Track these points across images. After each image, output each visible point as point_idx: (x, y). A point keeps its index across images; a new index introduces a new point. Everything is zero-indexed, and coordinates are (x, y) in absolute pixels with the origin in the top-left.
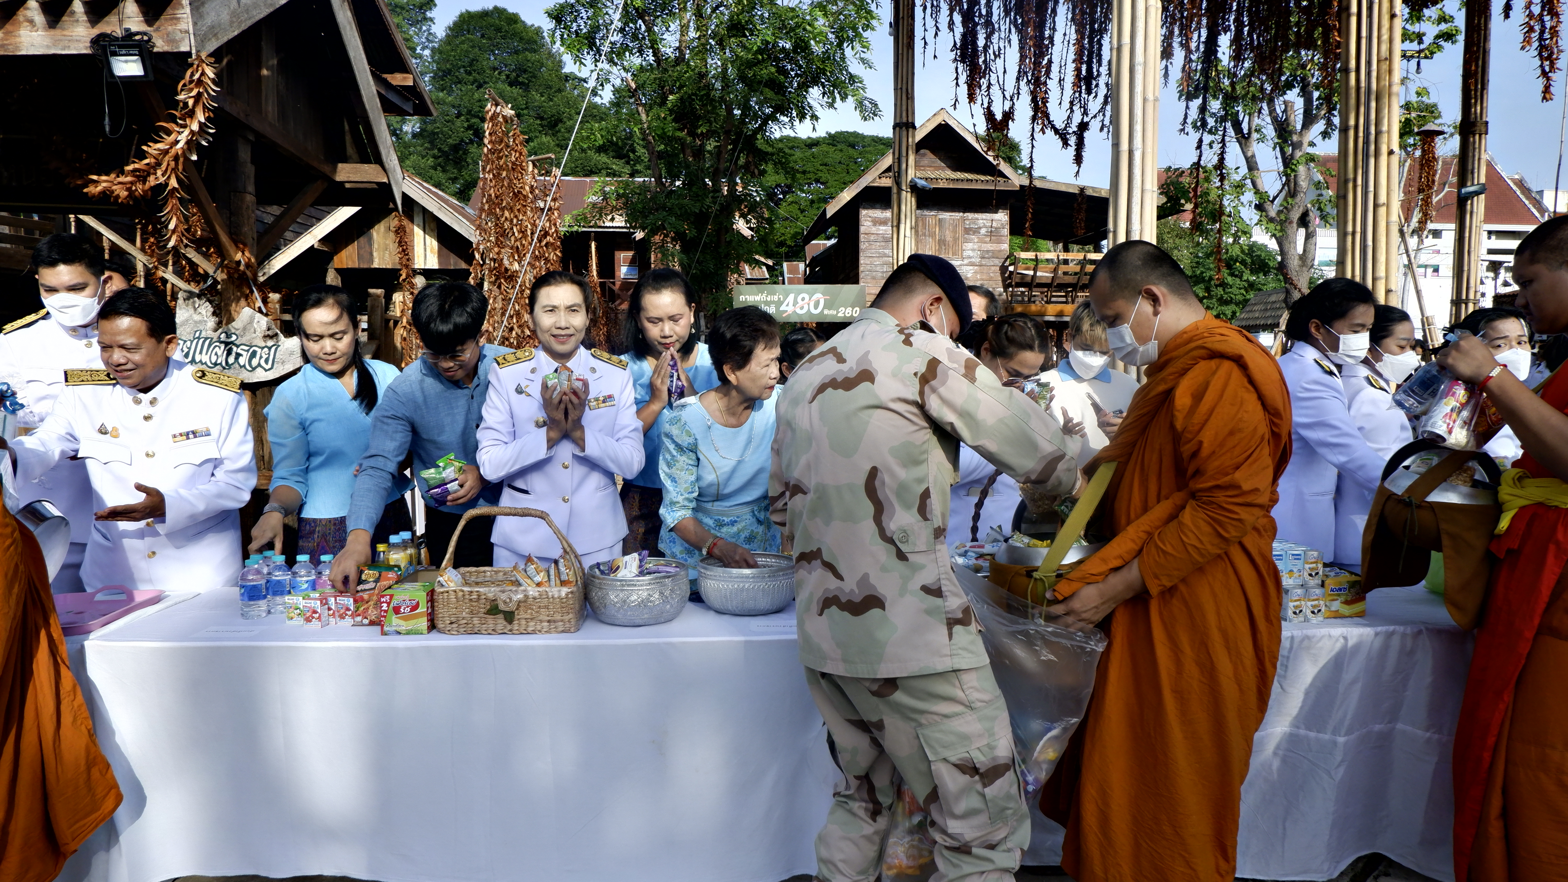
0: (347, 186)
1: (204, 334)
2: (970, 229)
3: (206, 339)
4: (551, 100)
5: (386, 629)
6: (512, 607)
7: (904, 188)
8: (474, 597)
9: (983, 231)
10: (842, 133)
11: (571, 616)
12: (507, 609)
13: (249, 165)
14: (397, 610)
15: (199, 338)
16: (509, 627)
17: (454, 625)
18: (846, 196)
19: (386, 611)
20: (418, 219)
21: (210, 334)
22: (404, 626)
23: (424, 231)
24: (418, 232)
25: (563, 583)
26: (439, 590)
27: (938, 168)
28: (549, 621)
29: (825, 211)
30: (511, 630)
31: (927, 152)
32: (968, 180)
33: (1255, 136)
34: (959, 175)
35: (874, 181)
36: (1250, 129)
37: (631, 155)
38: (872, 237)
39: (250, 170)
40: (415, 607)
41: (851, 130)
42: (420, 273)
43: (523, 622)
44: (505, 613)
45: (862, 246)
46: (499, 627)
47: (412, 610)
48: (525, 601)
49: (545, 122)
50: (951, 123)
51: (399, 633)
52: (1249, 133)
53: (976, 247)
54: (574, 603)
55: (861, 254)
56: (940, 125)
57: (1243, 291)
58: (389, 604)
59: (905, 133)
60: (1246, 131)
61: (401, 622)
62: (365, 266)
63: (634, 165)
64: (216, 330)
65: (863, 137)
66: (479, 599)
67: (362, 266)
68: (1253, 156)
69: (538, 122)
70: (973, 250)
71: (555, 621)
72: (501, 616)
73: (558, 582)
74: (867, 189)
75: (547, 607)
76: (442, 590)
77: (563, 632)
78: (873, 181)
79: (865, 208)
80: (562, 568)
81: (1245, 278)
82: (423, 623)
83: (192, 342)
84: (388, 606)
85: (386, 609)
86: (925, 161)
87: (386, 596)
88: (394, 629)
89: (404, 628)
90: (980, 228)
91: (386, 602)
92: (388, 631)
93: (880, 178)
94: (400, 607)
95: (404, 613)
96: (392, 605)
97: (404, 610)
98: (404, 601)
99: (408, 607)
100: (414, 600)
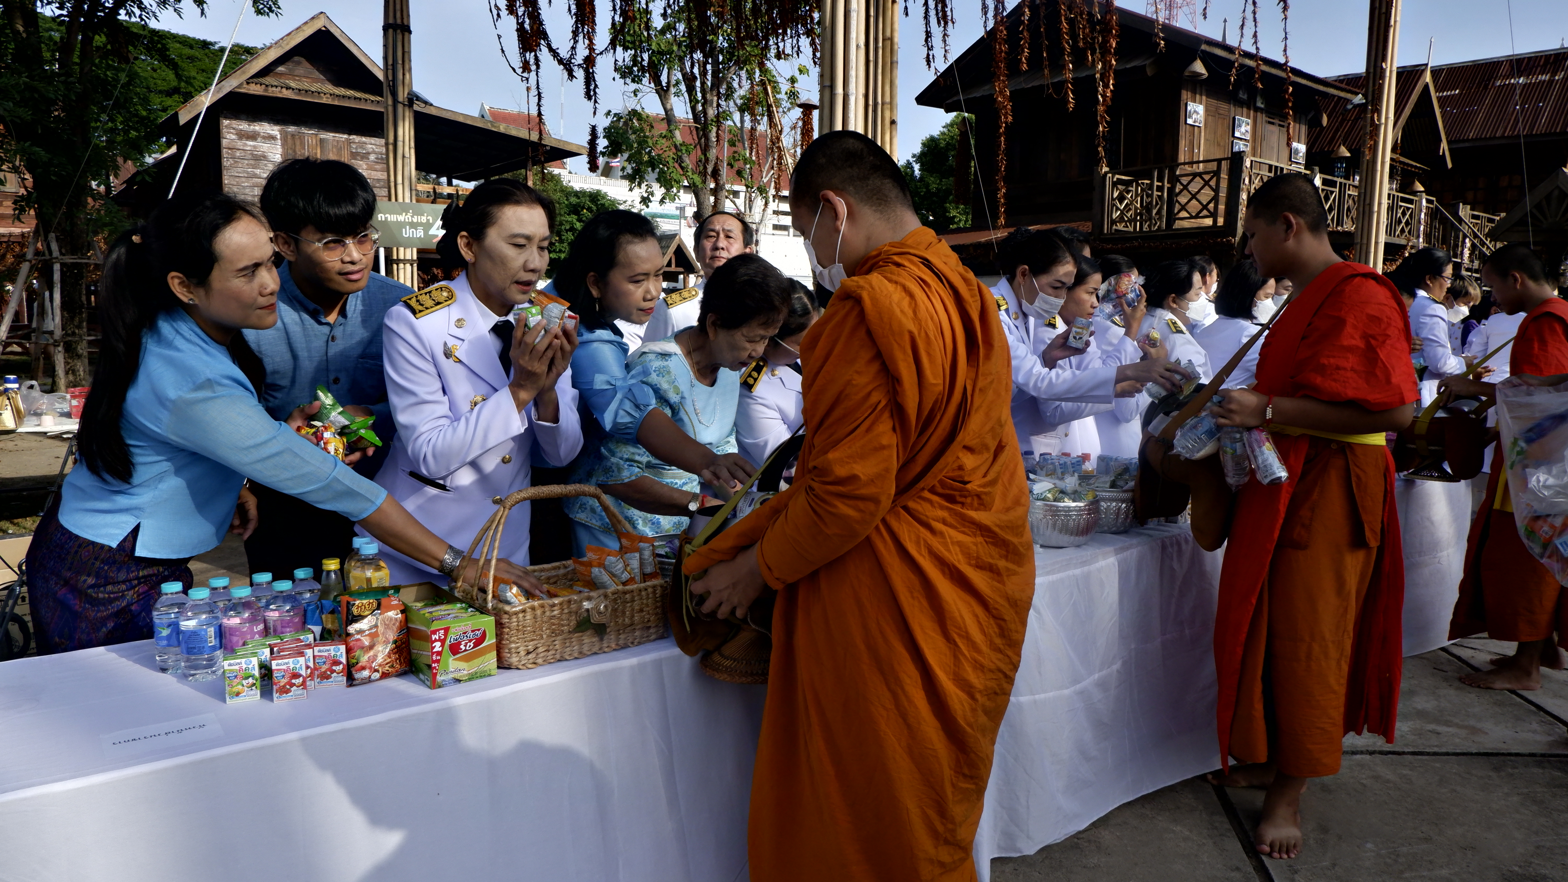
2: (357, 154)
5: (439, 678)
6: (607, 617)
7: (401, 100)
8: (557, 611)
9: (372, 157)
12: (599, 621)
14: (455, 649)
16: (602, 644)
17: (532, 656)
18: (205, 100)
19: (439, 653)
22: (465, 669)
27: (317, 80)
28: (643, 629)
29: (175, 116)
30: (603, 649)
31: (302, 59)
32: (355, 98)
33: (673, 90)
34: (342, 91)
35: (242, 86)
36: (668, 83)
38: (238, 154)
40: (480, 641)
43: (614, 636)
44: (596, 626)
45: (226, 163)
46: (588, 646)
47: (476, 645)
50: (333, 30)
51: (458, 681)
52: (668, 86)
55: (225, 172)
56: (320, 31)
58: (443, 642)
60: (664, 84)
61: (462, 665)
66: (562, 614)
68: (672, 109)
71: (649, 628)
72: (592, 630)
74: (231, 95)
75: (641, 610)
76: (516, 609)
78: (239, 87)
79: (226, 118)
82: (490, 661)
84: (442, 646)
85: (440, 649)
86: (300, 71)
87: (439, 630)
88: (451, 676)
89: (465, 672)
90: (369, 153)
91: (439, 640)
92: (444, 680)
93: (248, 83)
94: (459, 643)
95: (466, 650)
96: (448, 643)
97: (465, 646)
98: (465, 633)
99: (470, 641)
100: (478, 630)
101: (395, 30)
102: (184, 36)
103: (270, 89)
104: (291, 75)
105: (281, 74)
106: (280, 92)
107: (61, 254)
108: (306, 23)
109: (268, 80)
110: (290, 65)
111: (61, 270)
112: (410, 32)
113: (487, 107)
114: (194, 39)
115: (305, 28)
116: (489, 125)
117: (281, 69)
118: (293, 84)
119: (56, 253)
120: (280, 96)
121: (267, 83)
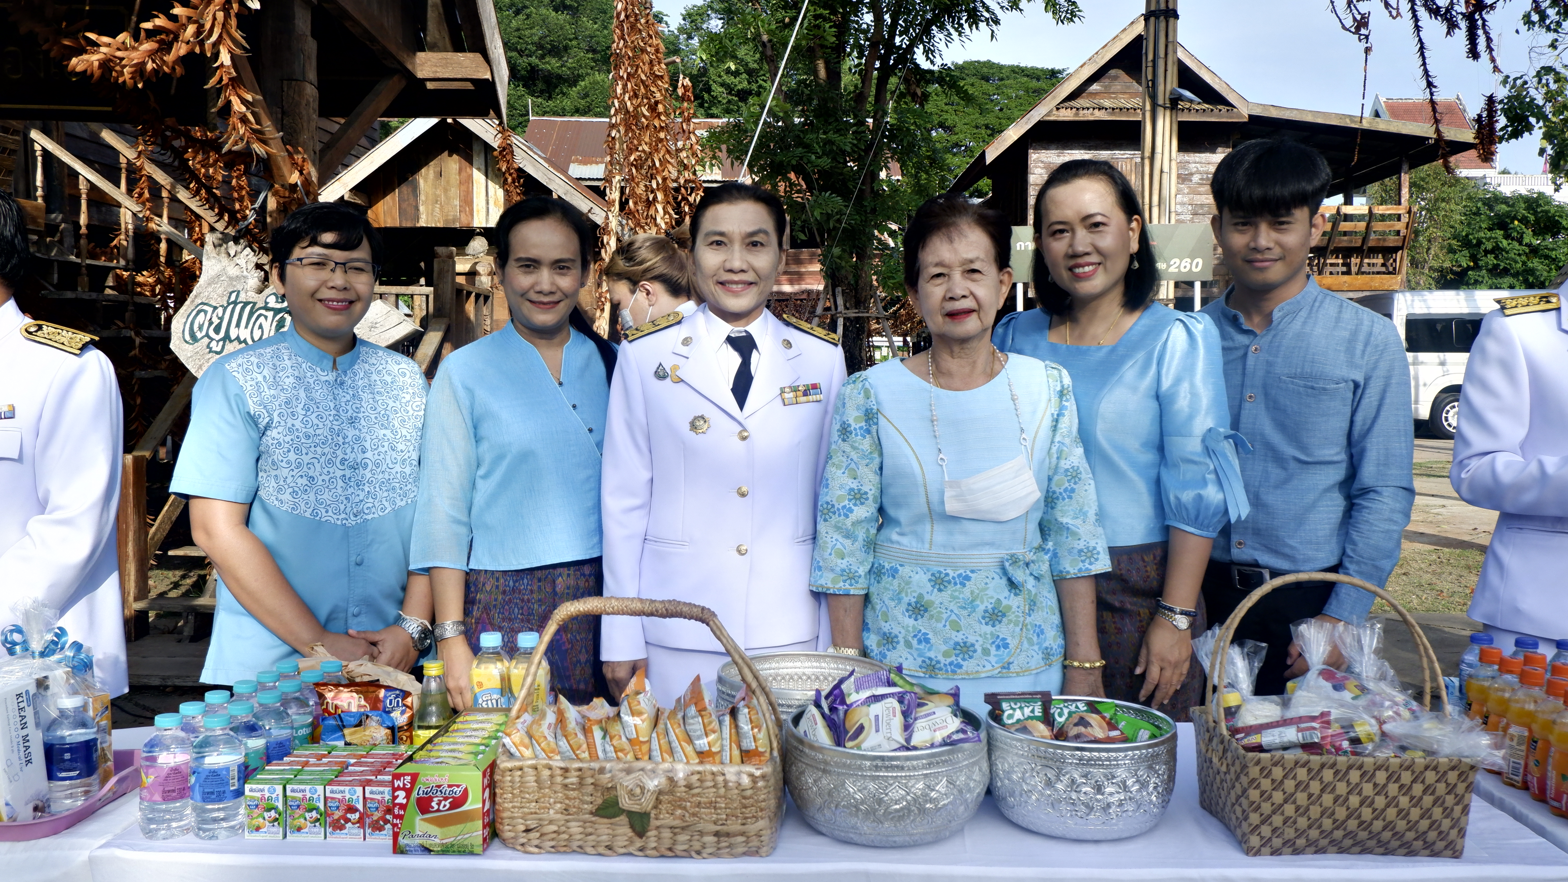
0: (430, 86)
1: (242, 297)
3: (246, 304)
4: (606, 28)
5: (403, 840)
6: (646, 803)
7: (1161, 102)
8: (573, 779)
9: (1196, 178)
10: (972, 63)
11: (761, 824)
12: (636, 808)
13: (310, 38)
14: (424, 805)
15: (235, 303)
16: (639, 843)
17: (534, 835)
18: (1012, 134)
19: (403, 807)
20: (479, 160)
21: (252, 296)
22: (438, 836)
23: (487, 176)
24: (478, 177)
25: (746, 756)
26: (504, 764)
27: (1134, 93)
28: (717, 834)
29: (983, 154)
30: (641, 849)
31: (1120, 72)
35: (1049, 113)
37: (706, 96)
39: (311, 46)
40: (459, 801)
41: (983, 59)
42: (480, 234)
43: (666, 834)
44: (630, 814)
46: (621, 841)
47: (454, 806)
48: (671, 792)
49: (598, 56)
51: (428, 850)
53: (1186, 200)
54: (768, 798)
57: (1524, 258)
58: (409, 792)
59: (1163, 25)
61: (433, 829)
62: (409, 224)
63: (709, 108)
64: (260, 291)
65: (1000, 67)
66: (581, 784)
67: (404, 225)
69: (590, 55)
70: (1182, 204)
71: (728, 835)
72: (623, 819)
73: (736, 753)
75: (713, 805)
76: (509, 765)
77: (745, 854)
78: (1047, 115)
79: (1034, 150)
80: (745, 727)
81: (1526, 240)
82: (476, 831)
83: (225, 309)
84: (408, 797)
85: (404, 801)
86: (1117, 86)
87: (404, 775)
88: (418, 841)
89: (437, 841)
90: (1192, 174)
91: (404, 789)
92: (407, 845)
93: (1058, 109)
94: (430, 799)
95: (438, 810)
96: (414, 795)
97: (439, 804)
98: (439, 786)
99: (446, 799)
100: (458, 786)
101: (1157, 18)
102: (1032, 68)
103: (1081, 112)
104: (1106, 93)
105: (1095, 94)
106: (1092, 114)
107: (846, 308)
108: (1125, 29)
109: (1081, 102)
110: (1105, 81)
111: (845, 325)
112: (1176, 17)
113: (1383, 99)
114: (1042, 70)
115: (1122, 36)
116: (1348, 120)
117: (1095, 87)
118: (1107, 103)
119: (841, 308)
120: (1091, 118)
121: (1079, 106)
